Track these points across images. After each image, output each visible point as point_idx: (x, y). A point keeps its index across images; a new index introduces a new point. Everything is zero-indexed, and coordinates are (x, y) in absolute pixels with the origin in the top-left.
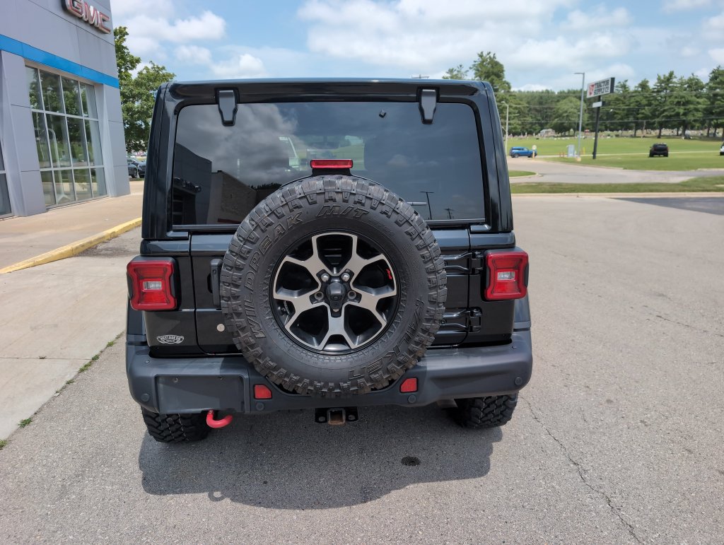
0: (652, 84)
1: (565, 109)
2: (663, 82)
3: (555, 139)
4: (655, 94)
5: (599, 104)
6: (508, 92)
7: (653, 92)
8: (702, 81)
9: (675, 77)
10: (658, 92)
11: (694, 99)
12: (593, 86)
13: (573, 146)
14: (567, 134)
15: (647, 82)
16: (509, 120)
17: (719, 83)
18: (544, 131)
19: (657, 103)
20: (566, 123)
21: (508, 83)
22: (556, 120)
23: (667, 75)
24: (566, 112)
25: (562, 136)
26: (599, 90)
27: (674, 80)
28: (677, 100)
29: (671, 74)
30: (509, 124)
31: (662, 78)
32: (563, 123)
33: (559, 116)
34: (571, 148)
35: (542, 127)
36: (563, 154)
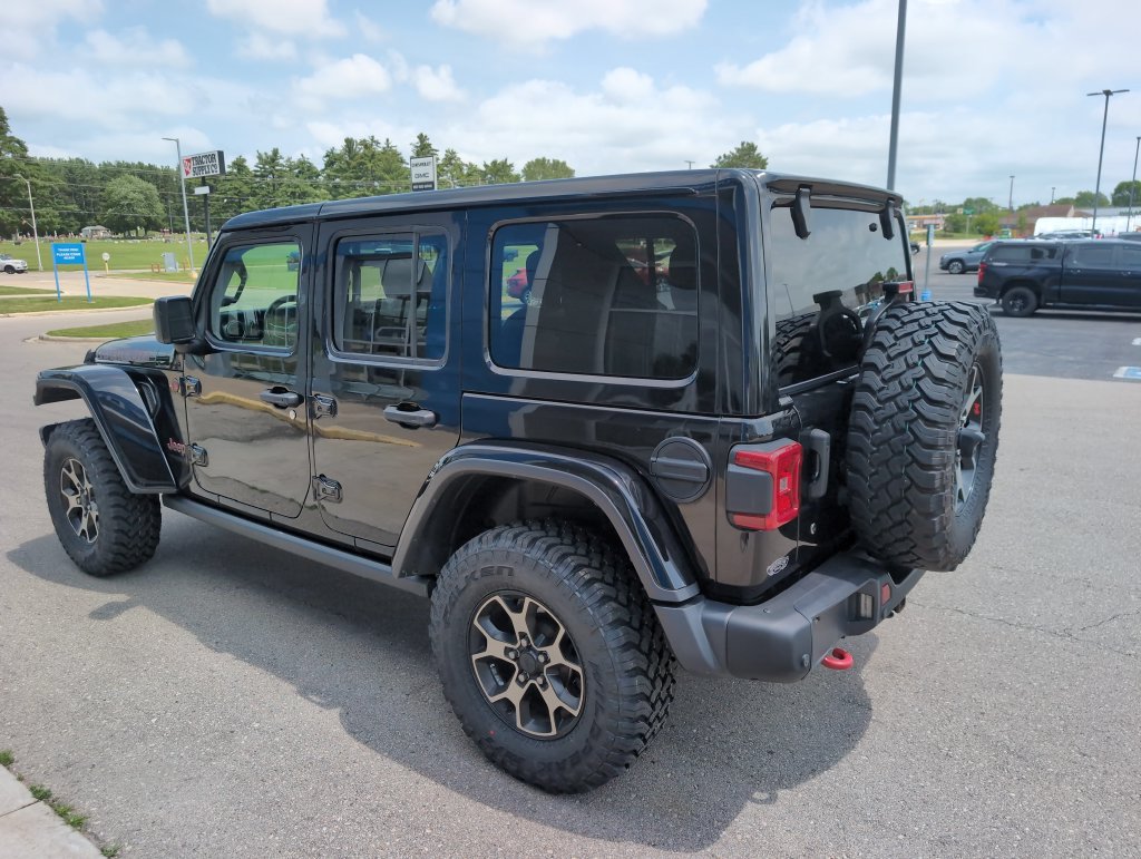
0: (252, 164)
1: (123, 193)
2: (266, 163)
3: (116, 242)
4: (258, 180)
5: (205, 190)
6: (23, 157)
7: (256, 176)
8: (315, 165)
9: (281, 158)
10: (262, 176)
11: (310, 189)
12: (189, 161)
13: (171, 254)
14: (133, 234)
15: (244, 160)
16: (34, 208)
17: (337, 171)
18: (88, 229)
19: (264, 192)
20: (129, 216)
21: (18, 142)
22: (110, 210)
23: (270, 153)
24: (126, 198)
25: (125, 238)
26: (202, 168)
27: (281, 161)
28: (291, 190)
29: (276, 152)
30: (37, 215)
31: (264, 157)
32: (124, 217)
33: (115, 204)
34: (169, 257)
35: (83, 221)
36: (158, 268)
